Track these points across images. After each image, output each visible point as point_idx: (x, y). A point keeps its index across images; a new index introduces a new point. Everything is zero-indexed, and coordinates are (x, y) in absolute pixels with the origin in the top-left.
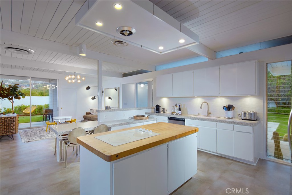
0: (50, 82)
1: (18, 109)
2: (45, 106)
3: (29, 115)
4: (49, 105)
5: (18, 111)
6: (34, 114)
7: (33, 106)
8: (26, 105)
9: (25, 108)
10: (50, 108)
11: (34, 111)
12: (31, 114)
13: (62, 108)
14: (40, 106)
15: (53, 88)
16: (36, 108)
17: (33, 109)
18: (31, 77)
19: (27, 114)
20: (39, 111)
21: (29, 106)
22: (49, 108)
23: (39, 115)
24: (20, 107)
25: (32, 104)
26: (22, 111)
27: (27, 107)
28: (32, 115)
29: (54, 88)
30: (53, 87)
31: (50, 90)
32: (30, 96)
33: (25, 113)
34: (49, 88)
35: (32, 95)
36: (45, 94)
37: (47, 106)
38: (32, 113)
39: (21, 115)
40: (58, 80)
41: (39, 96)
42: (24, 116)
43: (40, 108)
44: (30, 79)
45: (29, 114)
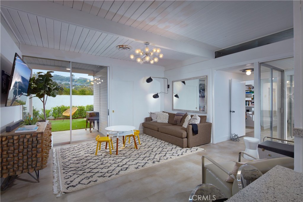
0: (94, 74)
1: (57, 111)
2: (87, 107)
3: (69, 118)
4: (92, 106)
5: (58, 113)
6: (75, 117)
7: (73, 107)
8: (66, 106)
9: (65, 109)
10: (95, 110)
11: (75, 113)
12: (71, 118)
13: (113, 111)
14: (81, 107)
15: (98, 83)
16: (77, 109)
17: (73, 111)
18: (72, 62)
19: (67, 118)
20: (80, 113)
21: (69, 108)
22: (93, 111)
23: (80, 118)
24: (59, 108)
25: (73, 105)
26: (62, 113)
27: (67, 108)
28: (73, 118)
29: (100, 83)
30: (98, 81)
31: (94, 85)
32: (70, 95)
33: (64, 116)
34: (93, 84)
35: (72, 94)
36: (86, 93)
37: (91, 108)
38: (72, 116)
39: (60, 118)
40: (108, 68)
41: (80, 95)
42: (63, 119)
43: (81, 110)
44: (69, 69)
45: (69, 116)
